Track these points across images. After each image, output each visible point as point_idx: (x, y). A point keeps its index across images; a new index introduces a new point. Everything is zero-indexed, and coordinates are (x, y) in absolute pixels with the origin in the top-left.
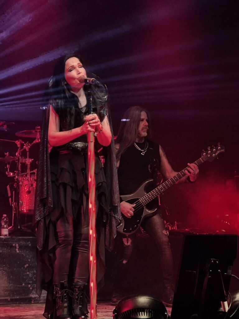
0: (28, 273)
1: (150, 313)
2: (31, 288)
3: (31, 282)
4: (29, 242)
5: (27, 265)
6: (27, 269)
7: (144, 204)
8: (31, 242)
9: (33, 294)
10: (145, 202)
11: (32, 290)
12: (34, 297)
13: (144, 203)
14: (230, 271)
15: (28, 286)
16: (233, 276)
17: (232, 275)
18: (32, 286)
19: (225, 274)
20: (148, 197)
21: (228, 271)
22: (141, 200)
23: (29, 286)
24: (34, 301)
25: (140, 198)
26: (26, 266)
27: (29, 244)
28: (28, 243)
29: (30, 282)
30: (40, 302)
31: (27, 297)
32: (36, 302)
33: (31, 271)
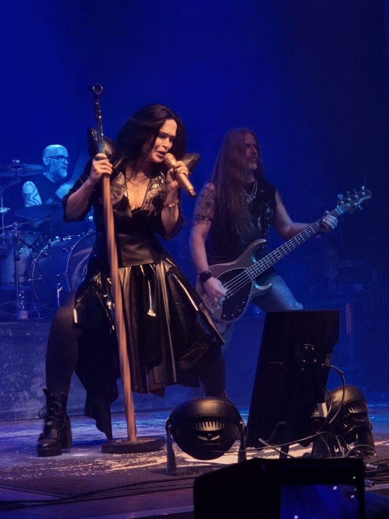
0: (8, 376)
1: (220, 423)
2: (13, 399)
3: (13, 389)
4: (10, 331)
5: (7, 364)
6: (7, 371)
7: (252, 278)
8: (11, 330)
9: (16, 406)
10: (253, 274)
11: (15, 401)
12: (18, 411)
13: (252, 276)
14: (328, 362)
15: (9, 395)
16: (333, 368)
17: (332, 366)
18: (15, 396)
19: (323, 364)
20: (259, 266)
21: (326, 361)
22: (247, 271)
23: (11, 395)
24: (17, 417)
25: (246, 269)
26: (5, 367)
27: (9, 333)
28: (7, 332)
29: (11, 389)
30: (26, 418)
31: (7, 411)
32: (20, 419)
33: (13, 374)
